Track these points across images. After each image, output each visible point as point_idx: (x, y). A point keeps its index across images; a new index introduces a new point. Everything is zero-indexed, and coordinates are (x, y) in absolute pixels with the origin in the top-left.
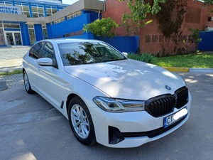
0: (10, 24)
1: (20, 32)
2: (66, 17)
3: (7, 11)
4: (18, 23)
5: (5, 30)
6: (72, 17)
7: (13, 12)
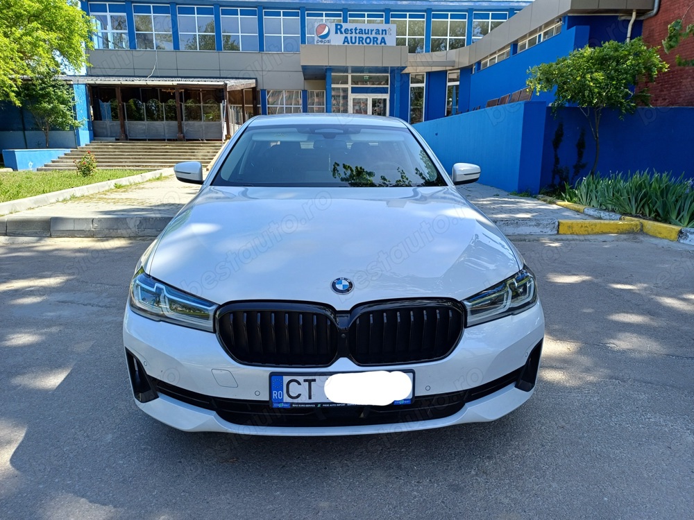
0: (366, 75)
1: (387, 96)
2: (514, 45)
3: (361, 39)
4: (385, 70)
5: (354, 90)
6: (532, 42)
7: (375, 40)
